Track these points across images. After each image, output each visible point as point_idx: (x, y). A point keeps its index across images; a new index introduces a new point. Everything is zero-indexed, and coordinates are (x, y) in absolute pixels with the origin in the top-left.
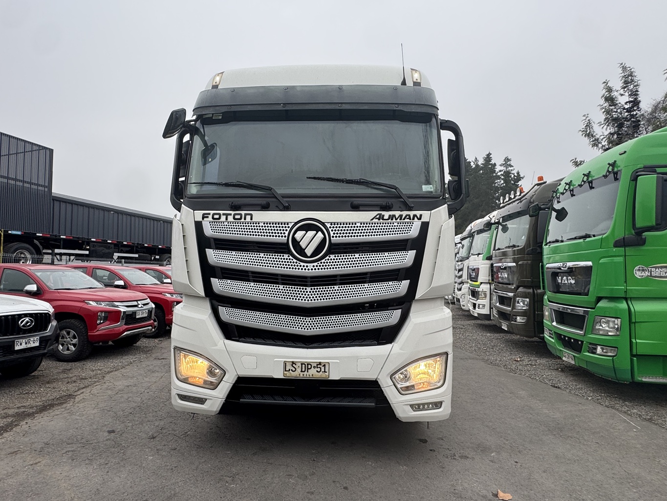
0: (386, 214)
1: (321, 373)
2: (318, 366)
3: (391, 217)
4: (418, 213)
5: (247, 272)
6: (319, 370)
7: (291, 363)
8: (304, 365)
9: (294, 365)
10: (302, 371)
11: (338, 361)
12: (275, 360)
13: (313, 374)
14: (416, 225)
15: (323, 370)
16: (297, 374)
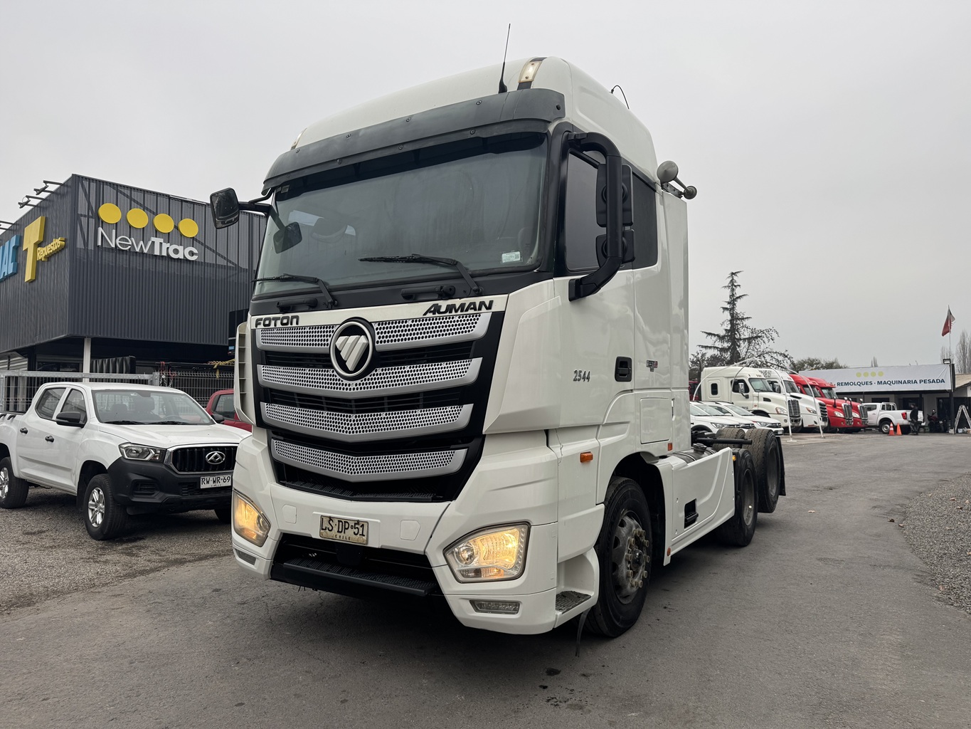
0: (443, 304)
1: (358, 536)
2: (357, 526)
3: (450, 309)
4: (487, 299)
5: (292, 393)
6: (356, 531)
7: (328, 519)
8: (341, 523)
9: (331, 522)
10: (338, 532)
11: (379, 521)
12: (314, 513)
13: (350, 536)
14: (485, 318)
15: (361, 532)
16: (334, 535)
